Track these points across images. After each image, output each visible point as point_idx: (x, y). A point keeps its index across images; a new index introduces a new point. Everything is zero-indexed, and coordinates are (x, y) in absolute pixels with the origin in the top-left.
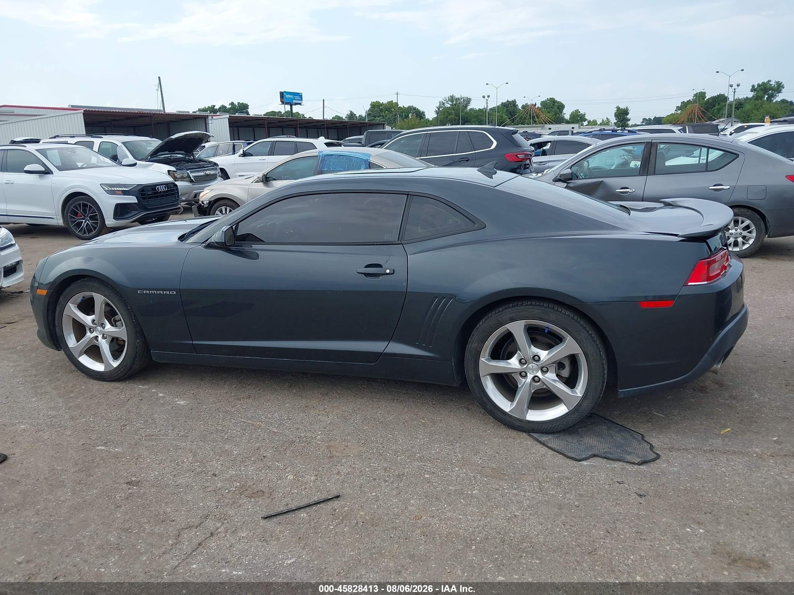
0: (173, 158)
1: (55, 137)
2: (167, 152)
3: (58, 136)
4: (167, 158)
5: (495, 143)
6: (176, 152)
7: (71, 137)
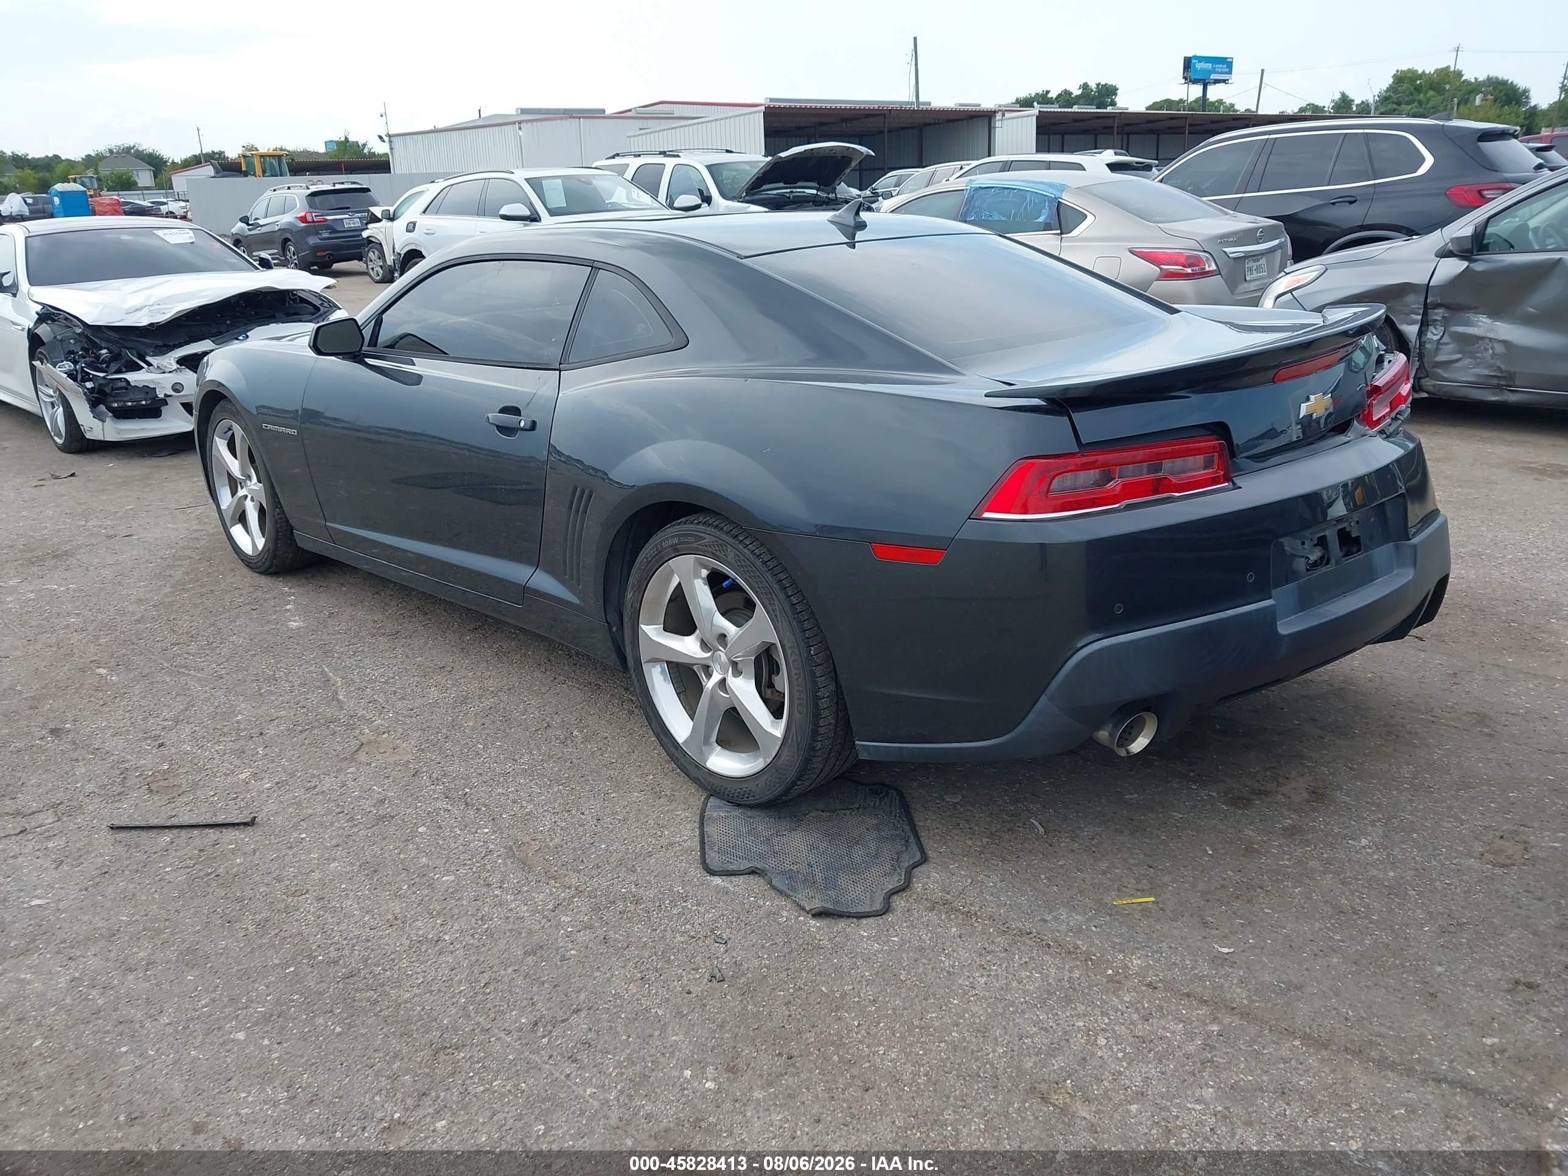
0: (794, 197)
1: (613, 157)
2: (781, 185)
3: (618, 155)
4: (782, 195)
5: (1429, 160)
6: (799, 184)
7: (635, 156)
